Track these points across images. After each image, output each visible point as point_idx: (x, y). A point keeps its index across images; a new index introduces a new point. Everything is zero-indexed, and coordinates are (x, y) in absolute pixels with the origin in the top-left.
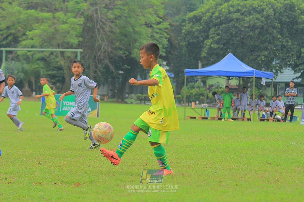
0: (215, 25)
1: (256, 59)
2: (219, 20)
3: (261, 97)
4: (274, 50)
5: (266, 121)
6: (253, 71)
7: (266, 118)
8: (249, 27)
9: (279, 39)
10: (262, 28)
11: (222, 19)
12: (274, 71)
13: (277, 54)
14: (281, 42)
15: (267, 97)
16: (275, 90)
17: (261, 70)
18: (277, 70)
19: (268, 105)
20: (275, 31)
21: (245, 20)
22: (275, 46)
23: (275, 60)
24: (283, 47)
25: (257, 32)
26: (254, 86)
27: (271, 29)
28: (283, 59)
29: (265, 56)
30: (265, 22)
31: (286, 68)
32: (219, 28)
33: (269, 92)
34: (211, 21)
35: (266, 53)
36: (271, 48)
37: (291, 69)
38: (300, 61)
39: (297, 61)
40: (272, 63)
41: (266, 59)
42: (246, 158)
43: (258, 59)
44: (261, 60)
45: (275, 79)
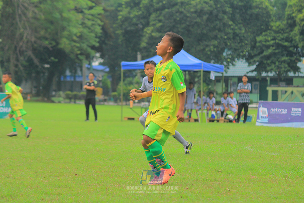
0: (156, 10)
1: (204, 49)
2: (161, 4)
3: (210, 93)
4: (225, 39)
5: (216, 121)
6: (201, 64)
7: (216, 118)
8: (195, 12)
9: (230, 26)
10: (211, 13)
11: (164, 2)
12: (225, 63)
13: (229, 44)
14: (232, 29)
15: (217, 93)
16: (227, 86)
17: (210, 62)
18: (228, 63)
19: (218, 103)
20: (226, 17)
21: (190, 4)
22: (226, 34)
23: (226, 50)
24: (235, 35)
25: (205, 17)
26: (202, 82)
27: (221, 15)
28: (235, 50)
29: (215, 46)
30: (214, 7)
31: (238, 59)
32: (161, 13)
33: (220, 88)
34: (152, 6)
35: (216, 42)
36: (222, 37)
37: (244, 61)
38: (255, 52)
39: (251, 52)
40: (222, 54)
41: (215, 49)
42: (193, 166)
43: (207, 49)
44: (210, 50)
45: (226, 72)
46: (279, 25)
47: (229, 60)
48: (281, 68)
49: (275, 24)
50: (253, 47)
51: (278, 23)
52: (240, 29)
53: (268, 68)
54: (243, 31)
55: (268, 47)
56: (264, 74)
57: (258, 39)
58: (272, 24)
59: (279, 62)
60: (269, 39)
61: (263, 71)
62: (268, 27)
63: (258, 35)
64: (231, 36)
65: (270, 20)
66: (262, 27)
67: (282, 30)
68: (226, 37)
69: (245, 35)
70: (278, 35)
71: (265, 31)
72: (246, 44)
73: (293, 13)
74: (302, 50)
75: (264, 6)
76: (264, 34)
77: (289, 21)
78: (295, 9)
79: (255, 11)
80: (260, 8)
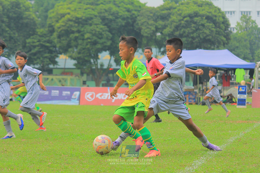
46: (43, 31)
47: (6, 56)
48: (44, 62)
49: (40, 31)
50: (24, 47)
51: (42, 30)
52: (14, 34)
53: (35, 62)
54: (17, 35)
55: (35, 47)
57: (28, 41)
58: (37, 30)
59: (43, 57)
60: (36, 41)
61: (31, 64)
62: (34, 33)
63: (27, 38)
64: (8, 38)
65: (36, 27)
66: (31, 32)
67: (45, 35)
68: (4, 39)
69: (18, 38)
70: (42, 38)
71: (33, 35)
72: (19, 45)
73: (53, 23)
74: (59, 49)
75: (31, 17)
76: (32, 37)
77: (50, 29)
78: (54, 20)
79: (25, 21)
80: (28, 19)
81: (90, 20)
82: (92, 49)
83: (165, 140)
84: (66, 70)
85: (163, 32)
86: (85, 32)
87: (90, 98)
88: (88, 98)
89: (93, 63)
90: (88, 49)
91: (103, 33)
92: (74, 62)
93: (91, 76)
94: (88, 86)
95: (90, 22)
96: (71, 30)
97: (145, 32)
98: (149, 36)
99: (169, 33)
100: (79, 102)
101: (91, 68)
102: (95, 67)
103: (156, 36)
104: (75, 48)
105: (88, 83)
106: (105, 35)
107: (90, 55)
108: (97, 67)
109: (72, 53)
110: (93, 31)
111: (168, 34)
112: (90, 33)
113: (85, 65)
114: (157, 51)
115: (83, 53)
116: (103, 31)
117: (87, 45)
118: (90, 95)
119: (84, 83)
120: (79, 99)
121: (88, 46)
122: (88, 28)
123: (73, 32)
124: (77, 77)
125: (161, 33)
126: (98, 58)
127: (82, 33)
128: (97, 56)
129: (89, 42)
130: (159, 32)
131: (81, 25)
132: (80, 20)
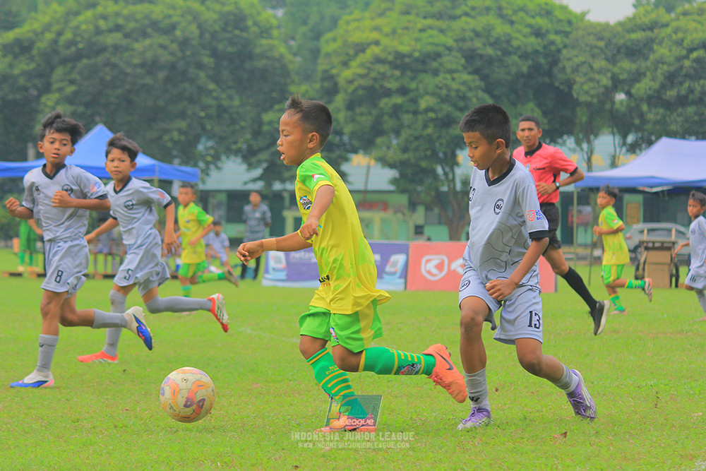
0: (65, 61)
2: (73, 49)
4: (202, 118)
6: (153, 166)
8: (142, 65)
9: (211, 92)
10: (173, 67)
11: (81, 46)
12: (201, 164)
13: (208, 127)
14: (216, 98)
17: (170, 162)
18: (207, 163)
20: (202, 74)
21: (132, 50)
22: (204, 108)
23: (203, 140)
24: (222, 110)
25: (161, 75)
27: (192, 71)
28: (222, 139)
29: (181, 132)
30: (179, 54)
31: (228, 157)
32: (73, 67)
34: (56, 52)
35: (183, 124)
36: (194, 114)
37: (239, 160)
38: (261, 143)
39: (252, 142)
40: (195, 146)
41: (183, 138)
42: (138, 365)
43: (166, 138)
44: (172, 140)
45: (203, 182)
46: (307, 92)
47: (209, 159)
49: (300, 90)
50: (257, 133)
51: (304, 88)
52: (231, 98)
53: (286, 174)
54: (237, 102)
56: (277, 186)
57: (267, 117)
58: (293, 89)
61: (275, 179)
62: (284, 95)
63: (266, 110)
64: (213, 112)
65: (288, 81)
66: (274, 95)
68: (202, 114)
69: (241, 110)
71: (279, 101)
72: (243, 128)
73: (333, 67)
74: (350, 139)
75: (276, 54)
76: (277, 107)
77: (326, 84)
78: (336, 60)
79: (260, 64)
80: (268, 58)
81: (435, 60)
82: (439, 137)
83: (638, 387)
84: (370, 197)
85: (633, 91)
86: (421, 91)
87: (434, 271)
88: (429, 272)
89: (442, 177)
90: (430, 140)
91: (469, 95)
92: (392, 173)
93: (436, 211)
94: (429, 239)
95: (434, 65)
96: (382, 86)
97: (584, 90)
98: (595, 100)
99: (649, 92)
100: (406, 283)
101: (437, 189)
102: (449, 186)
103: (613, 103)
104: (392, 136)
105: (428, 231)
106: (474, 100)
107: (435, 154)
108: (454, 187)
109: (385, 149)
110: (441, 88)
111: (645, 97)
112: (434, 94)
113: (421, 182)
114: (617, 143)
115: (416, 149)
116: (470, 89)
117: (425, 126)
118: (435, 262)
119: (419, 230)
120: (405, 274)
121: (430, 130)
122: (429, 81)
123: (388, 93)
124: (400, 215)
125: (628, 93)
126: (457, 164)
127: (412, 95)
128: (454, 156)
129: (432, 120)
130: (622, 90)
131: (409, 73)
132: (407, 60)
